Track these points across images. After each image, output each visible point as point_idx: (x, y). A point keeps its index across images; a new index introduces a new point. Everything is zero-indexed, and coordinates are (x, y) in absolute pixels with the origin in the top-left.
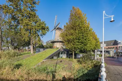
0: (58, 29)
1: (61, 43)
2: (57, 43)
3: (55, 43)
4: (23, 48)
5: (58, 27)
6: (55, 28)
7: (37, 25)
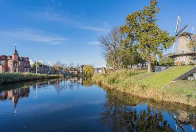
0: (182, 35)
1: (188, 57)
2: (181, 57)
3: (178, 58)
4: (131, 67)
5: (184, 33)
6: (177, 35)
7: (158, 37)
